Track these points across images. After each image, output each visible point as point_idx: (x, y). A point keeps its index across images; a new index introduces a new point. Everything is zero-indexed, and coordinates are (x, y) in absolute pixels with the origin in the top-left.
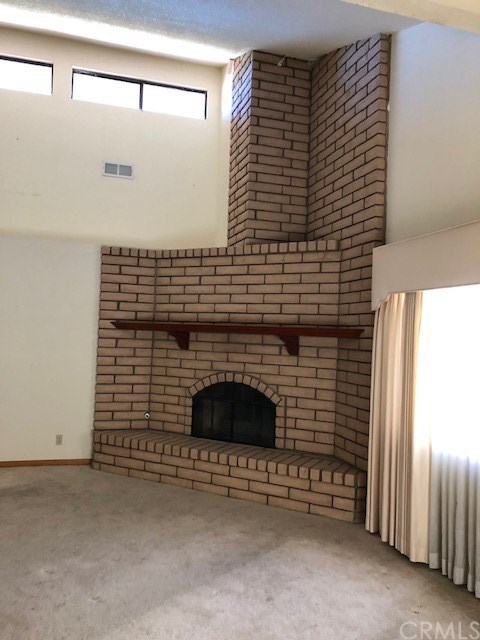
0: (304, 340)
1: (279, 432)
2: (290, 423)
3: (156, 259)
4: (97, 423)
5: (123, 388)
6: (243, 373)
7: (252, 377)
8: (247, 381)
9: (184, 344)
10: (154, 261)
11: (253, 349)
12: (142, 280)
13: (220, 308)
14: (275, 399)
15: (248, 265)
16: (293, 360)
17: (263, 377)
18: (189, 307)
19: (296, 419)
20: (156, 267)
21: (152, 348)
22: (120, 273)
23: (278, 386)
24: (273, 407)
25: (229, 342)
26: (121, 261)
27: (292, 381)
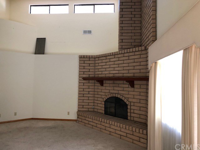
0: (136, 82)
1: (129, 114)
2: (132, 111)
3: (95, 58)
4: (79, 109)
5: (85, 98)
6: (118, 94)
7: (120, 95)
8: (119, 96)
9: (102, 84)
10: (94, 59)
11: (120, 85)
12: (91, 65)
13: (111, 72)
14: (127, 103)
15: (119, 58)
16: (132, 89)
17: (124, 95)
18: (103, 72)
19: (134, 110)
20: (95, 61)
21: (94, 86)
22: (84, 63)
23: (128, 98)
24: (127, 105)
25: (114, 83)
26: (84, 59)
27: (132, 96)
